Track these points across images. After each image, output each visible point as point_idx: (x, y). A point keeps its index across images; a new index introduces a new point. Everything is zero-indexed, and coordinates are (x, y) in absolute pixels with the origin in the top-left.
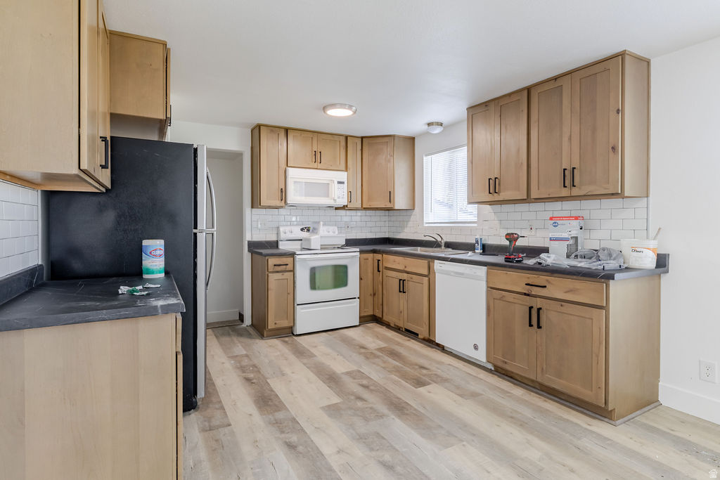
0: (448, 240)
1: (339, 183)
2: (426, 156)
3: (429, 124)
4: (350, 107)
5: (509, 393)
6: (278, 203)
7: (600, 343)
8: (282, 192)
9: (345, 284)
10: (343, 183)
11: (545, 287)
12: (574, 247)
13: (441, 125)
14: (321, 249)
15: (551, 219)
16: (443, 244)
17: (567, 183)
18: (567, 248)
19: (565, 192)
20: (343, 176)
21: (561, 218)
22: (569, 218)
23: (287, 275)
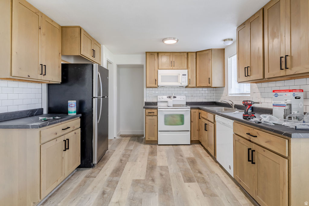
0: (236, 104)
1: (183, 75)
2: (230, 57)
3: (224, 40)
4: (174, 39)
5: (237, 200)
6: (154, 85)
7: (284, 184)
8: (156, 81)
9: (183, 124)
10: (185, 75)
11: (256, 137)
12: (289, 111)
13: (232, 40)
14: (173, 106)
15: (274, 91)
16: (233, 106)
17: (283, 67)
18: (284, 111)
19: (283, 73)
20: (185, 72)
21: (280, 91)
22: (285, 91)
23: (155, 117)
